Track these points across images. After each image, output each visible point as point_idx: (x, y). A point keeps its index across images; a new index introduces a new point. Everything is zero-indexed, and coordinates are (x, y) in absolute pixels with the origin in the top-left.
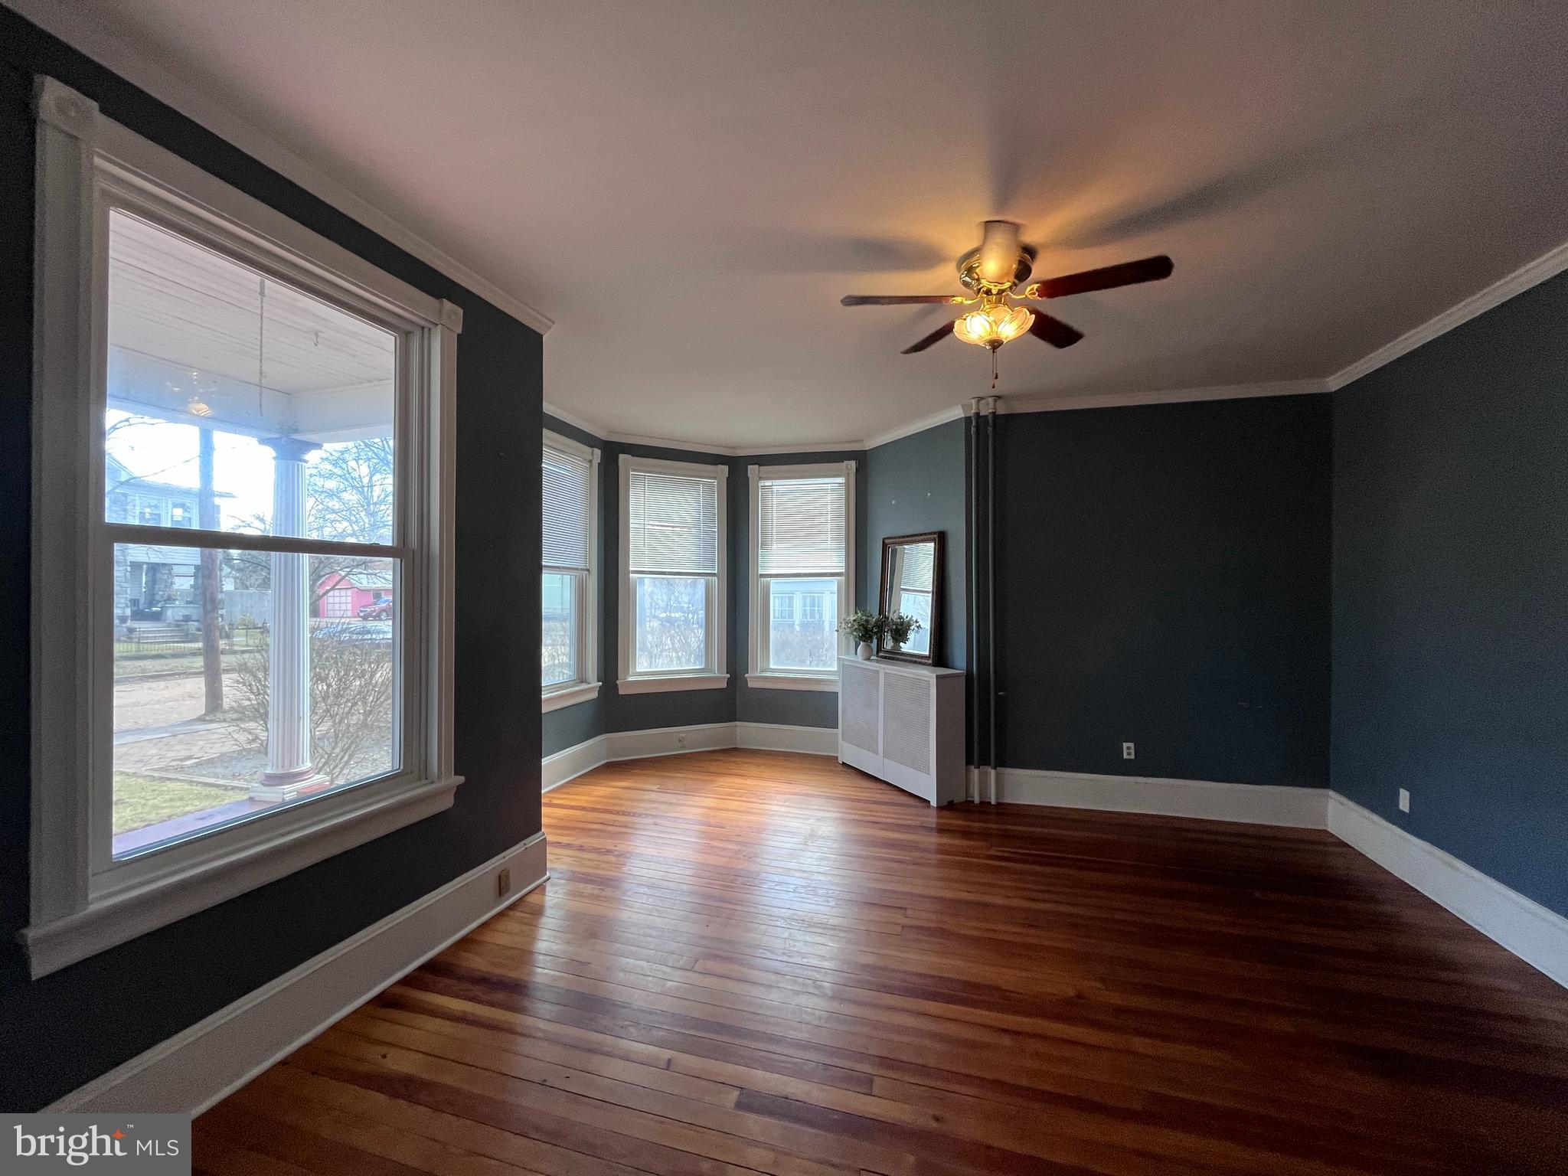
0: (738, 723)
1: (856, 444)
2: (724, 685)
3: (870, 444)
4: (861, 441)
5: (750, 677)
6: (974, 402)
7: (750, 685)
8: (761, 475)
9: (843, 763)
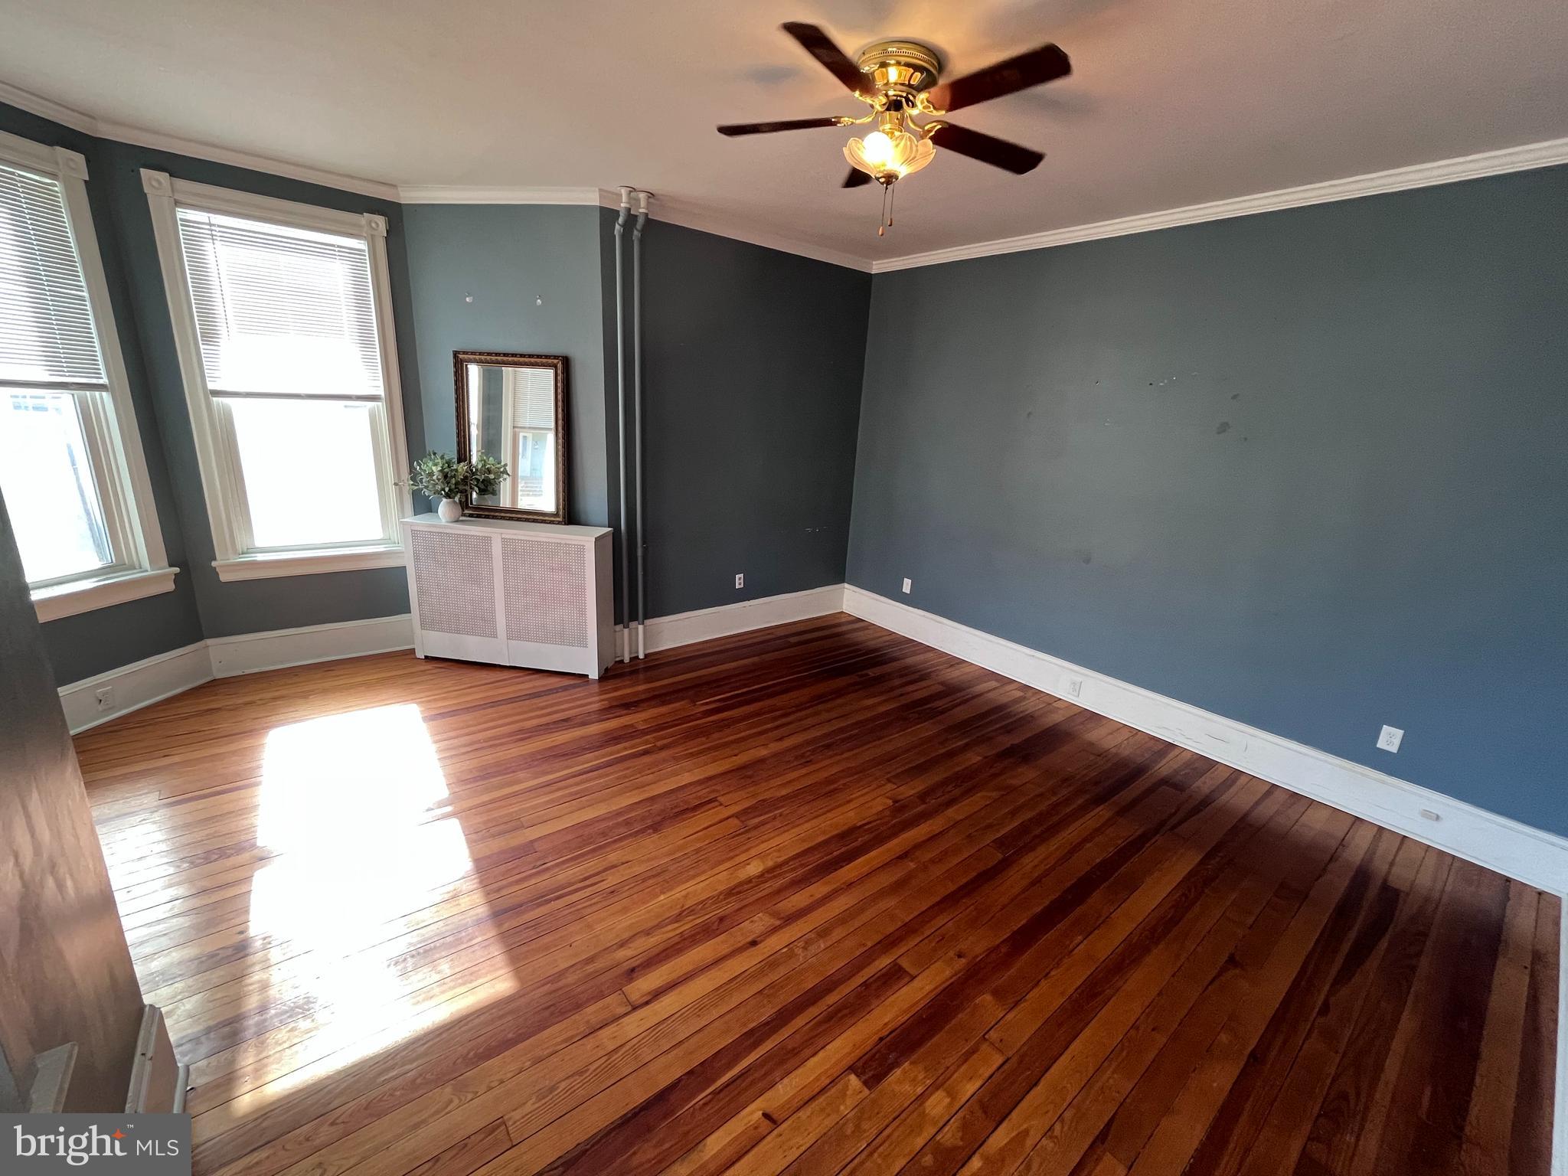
0: (209, 642)
1: (383, 189)
2: (170, 586)
3: (408, 196)
4: (394, 186)
5: (221, 566)
6: (624, 191)
7: (224, 577)
8: (177, 196)
9: (426, 657)
